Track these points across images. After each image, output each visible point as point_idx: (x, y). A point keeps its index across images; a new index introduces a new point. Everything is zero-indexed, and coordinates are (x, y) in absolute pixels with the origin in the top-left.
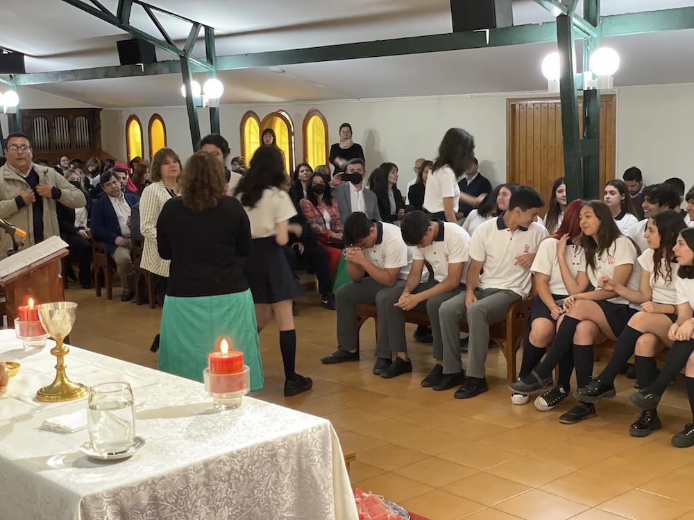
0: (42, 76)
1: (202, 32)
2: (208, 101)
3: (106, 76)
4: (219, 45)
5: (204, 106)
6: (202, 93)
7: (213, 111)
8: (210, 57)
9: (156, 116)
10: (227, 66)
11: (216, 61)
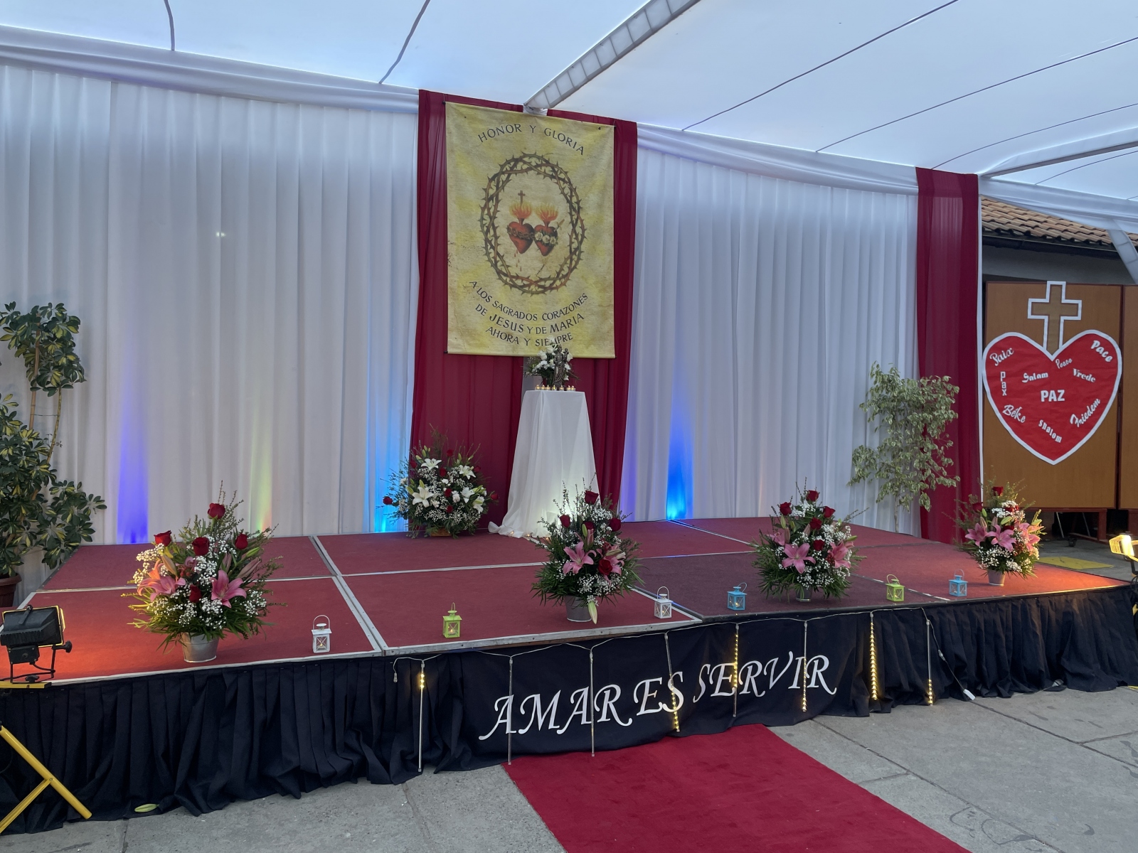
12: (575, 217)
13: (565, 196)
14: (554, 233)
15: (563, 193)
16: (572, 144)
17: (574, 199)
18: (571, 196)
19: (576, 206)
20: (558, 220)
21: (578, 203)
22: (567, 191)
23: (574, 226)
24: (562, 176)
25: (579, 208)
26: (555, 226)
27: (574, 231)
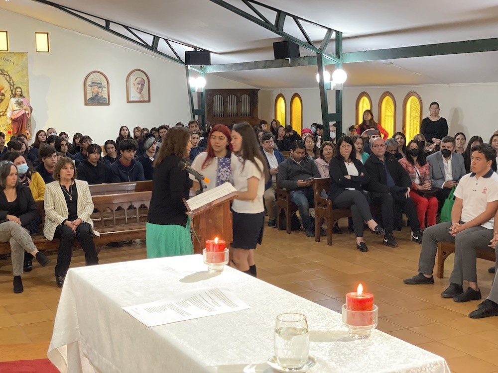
0: (222, 67)
1: (334, 35)
2: (335, 85)
3: (264, 67)
4: (345, 45)
5: (332, 89)
6: (331, 80)
7: (338, 93)
8: (338, 53)
9: (296, 95)
10: (351, 60)
11: (342, 56)
12: (12, 88)
13: (7, 81)
14: (4, 95)
15: (6, 79)
16: (9, 61)
17: (11, 82)
18: (10, 80)
19: (12, 84)
20: (5, 90)
21: (13, 83)
22: (8, 79)
23: (12, 91)
24: (6, 73)
25: (14, 84)
26: (4, 92)
27: (12, 93)
